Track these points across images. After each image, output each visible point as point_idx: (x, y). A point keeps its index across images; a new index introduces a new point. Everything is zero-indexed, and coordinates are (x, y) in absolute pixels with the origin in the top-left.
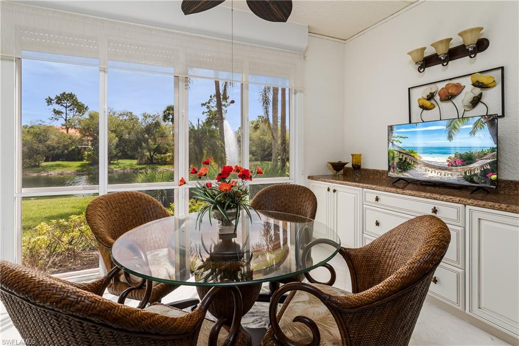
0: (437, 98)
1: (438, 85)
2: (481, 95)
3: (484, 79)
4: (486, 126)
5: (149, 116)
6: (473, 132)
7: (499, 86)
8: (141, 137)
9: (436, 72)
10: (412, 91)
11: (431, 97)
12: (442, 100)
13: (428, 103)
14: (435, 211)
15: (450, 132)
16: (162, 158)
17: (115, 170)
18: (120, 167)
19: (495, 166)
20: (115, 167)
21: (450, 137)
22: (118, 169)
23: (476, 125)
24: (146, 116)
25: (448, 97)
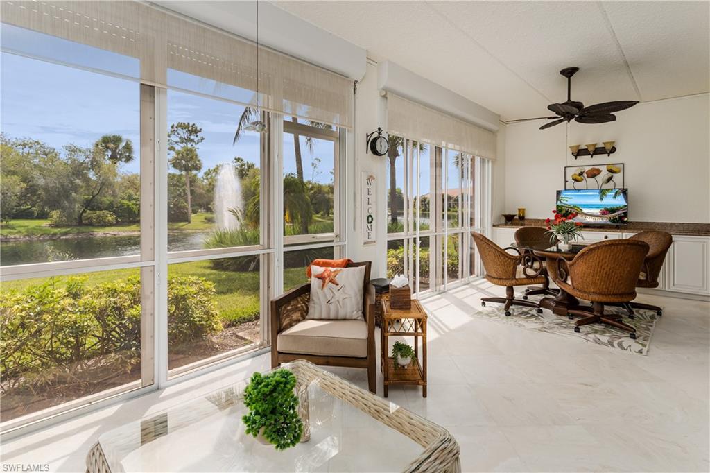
0: (585, 175)
1: (585, 168)
2: (612, 176)
3: (614, 168)
4: (622, 194)
5: (80, 151)
6: (615, 197)
7: (622, 173)
8: (66, 182)
9: (585, 160)
10: (567, 169)
11: (581, 174)
12: (588, 177)
13: (579, 178)
14: (606, 237)
15: (601, 196)
16: (99, 217)
17: (12, 236)
18: (20, 232)
19: (626, 214)
20: (10, 233)
21: (601, 199)
22: (18, 236)
23: (616, 193)
24: (73, 150)
25: (593, 176)
